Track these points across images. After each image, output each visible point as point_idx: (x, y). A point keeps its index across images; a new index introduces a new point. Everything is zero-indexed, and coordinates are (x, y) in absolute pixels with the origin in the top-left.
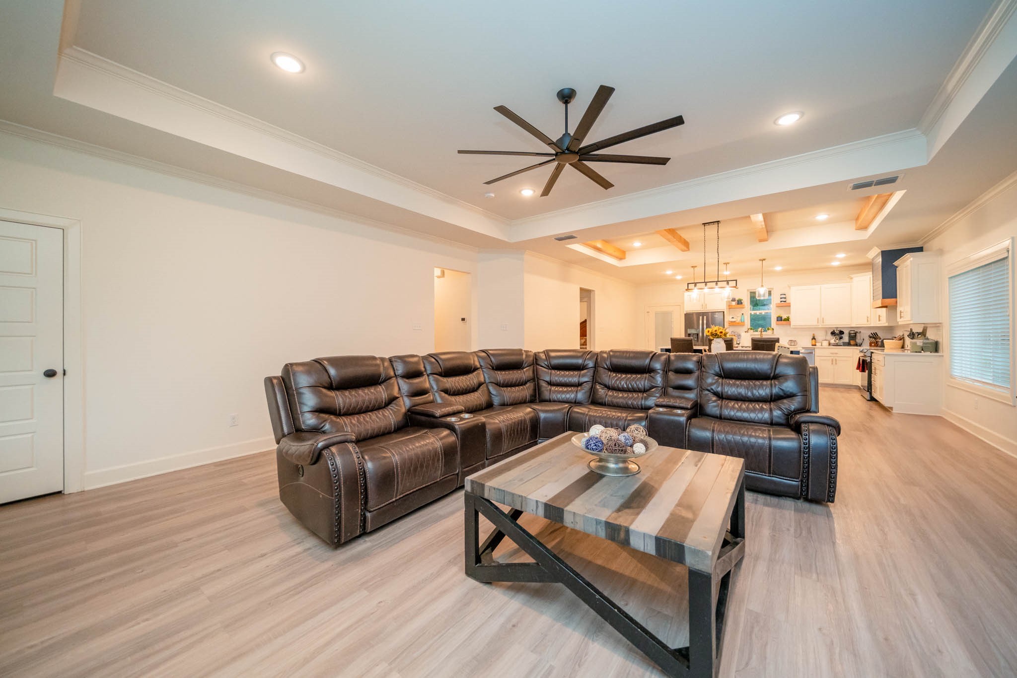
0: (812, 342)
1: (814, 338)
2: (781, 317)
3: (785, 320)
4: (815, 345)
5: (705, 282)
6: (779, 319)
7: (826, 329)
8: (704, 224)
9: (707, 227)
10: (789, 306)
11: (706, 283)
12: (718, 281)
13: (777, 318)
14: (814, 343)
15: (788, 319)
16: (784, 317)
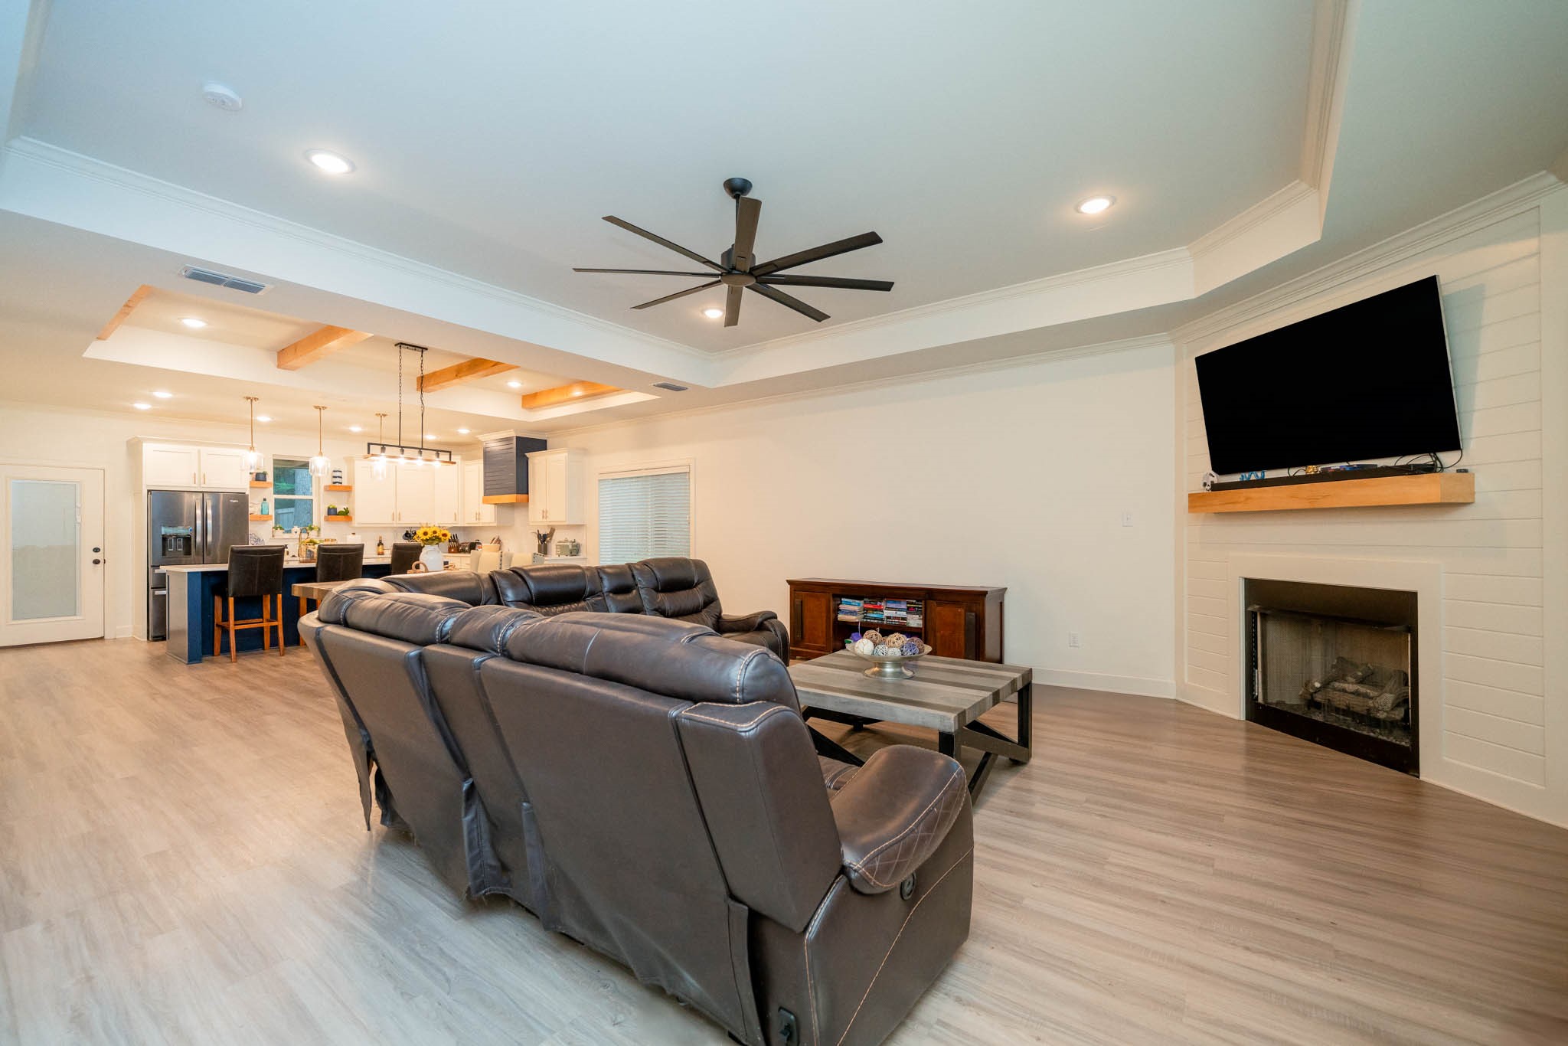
0: (378, 549)
1: (380, 544)
2: (335, 509)
3: (341, 513)
4: (383, 554)
5: (399, 446)
6: (332, 512)
7: (395, 530)
8: (400, 345)
9: (404, 350)
10: (349, 489)
11: (402, 448)
12: (422, 449)
13: (329, 509)
14: (380, 551)
15: (346, 513)
16: (340, 508)
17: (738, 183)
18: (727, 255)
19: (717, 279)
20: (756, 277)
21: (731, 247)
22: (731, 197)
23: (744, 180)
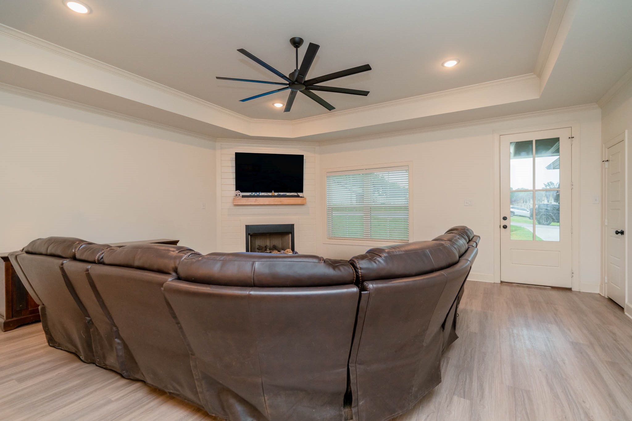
17: (297, 40)
18: (292, 75)
19: (287, 86)
20: (306, 86)
21: (294, 71)
22: (293, 47)
23: (301, 39)
